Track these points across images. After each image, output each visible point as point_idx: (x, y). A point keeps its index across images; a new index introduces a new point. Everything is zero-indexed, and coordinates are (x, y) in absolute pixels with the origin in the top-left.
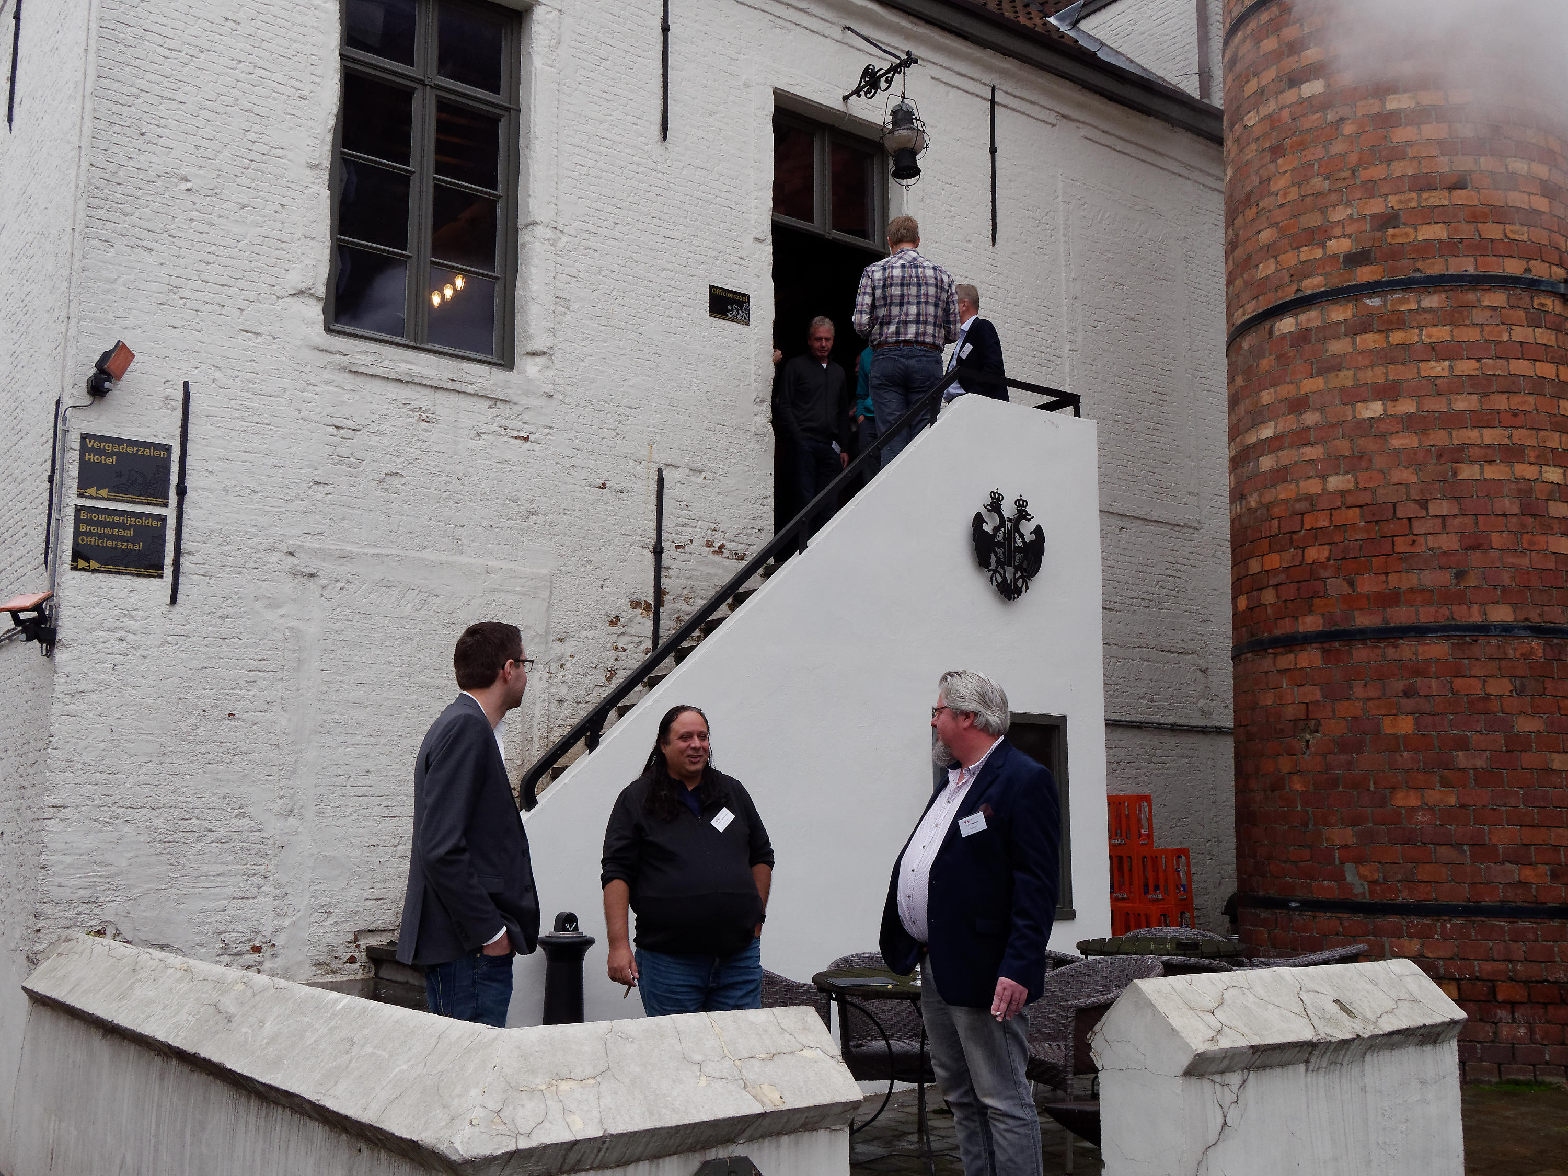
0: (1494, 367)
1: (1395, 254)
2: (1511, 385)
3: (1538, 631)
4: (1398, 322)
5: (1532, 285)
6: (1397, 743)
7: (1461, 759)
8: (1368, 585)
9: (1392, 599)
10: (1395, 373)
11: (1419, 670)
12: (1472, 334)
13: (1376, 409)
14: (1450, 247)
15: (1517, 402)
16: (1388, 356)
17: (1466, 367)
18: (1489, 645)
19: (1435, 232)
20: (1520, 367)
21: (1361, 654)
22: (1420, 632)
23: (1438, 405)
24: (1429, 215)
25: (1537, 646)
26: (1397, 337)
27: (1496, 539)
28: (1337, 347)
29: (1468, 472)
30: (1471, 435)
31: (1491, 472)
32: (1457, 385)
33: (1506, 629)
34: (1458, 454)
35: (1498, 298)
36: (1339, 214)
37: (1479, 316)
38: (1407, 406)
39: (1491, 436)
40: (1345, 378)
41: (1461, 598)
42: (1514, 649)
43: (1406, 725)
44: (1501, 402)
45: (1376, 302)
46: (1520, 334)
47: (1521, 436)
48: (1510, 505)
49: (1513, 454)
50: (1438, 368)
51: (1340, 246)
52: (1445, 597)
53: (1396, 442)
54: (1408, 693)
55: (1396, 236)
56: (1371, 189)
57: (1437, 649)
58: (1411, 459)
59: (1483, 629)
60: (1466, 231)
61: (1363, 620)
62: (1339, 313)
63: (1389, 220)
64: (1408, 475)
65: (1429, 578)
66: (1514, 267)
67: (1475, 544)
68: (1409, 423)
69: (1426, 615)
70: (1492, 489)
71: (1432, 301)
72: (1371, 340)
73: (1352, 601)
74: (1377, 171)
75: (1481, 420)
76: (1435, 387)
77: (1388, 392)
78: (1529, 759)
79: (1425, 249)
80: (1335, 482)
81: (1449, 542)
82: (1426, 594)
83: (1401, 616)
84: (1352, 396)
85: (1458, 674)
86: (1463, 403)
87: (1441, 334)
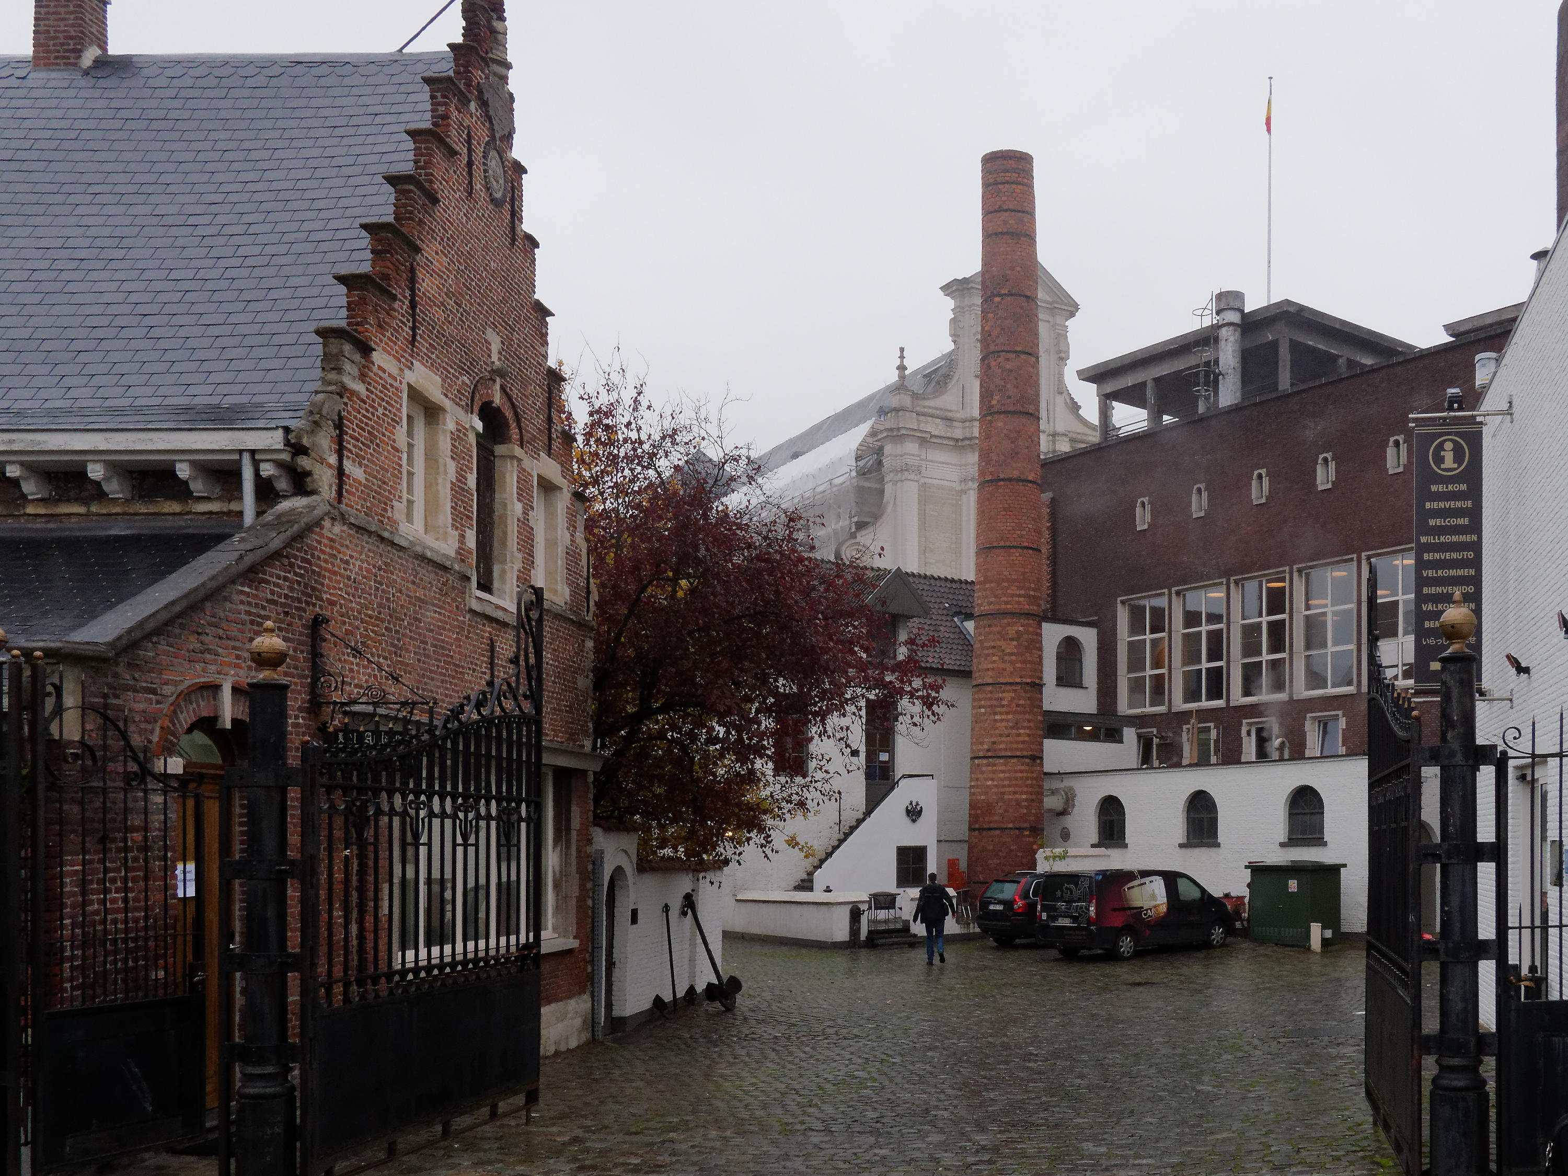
0: (1012, 775)
1: (995, 750)
3: (1017, 829)
6: (989, 851)
7: (1000, 854)
8: (986, 819)
10: (994, 775)
11: (993, 837)
15: (1016, 782)
17: (1007, 775)
18: (1007, 831)
19: (1002, 746)
22: (995, 829)
23: (1001, 782)
24: (1001, 742)
25: (1017, 832)
26: (995, 768)
27: (1010, 810)
28: (984, 769)
29: (1006, 796)
30: (1007, 789)
31: (1010, 797)
32: (1005, 779)
33: (1011, 828)
34: (1003, 793)
35: (1014, 760)
36: (983, 741)
37: (1010, 764)
38: (995, 782)
39: (1011, 789)
40: (983, 775)
41: (1003, 822)
42: (1012, 832)
43: (991, 847)
45: (989, 760)
46: (1019, 768)
47: (1017, 789)
48: (1013, 803)
49: (1015, 793)
50: (1002, 775)
51: (986, 747)
52: (1000, 822)
53: (993, 790)
54: (992, 840)
55: (996, 747)
56: (991, 736)
57: (998, 832)
58: (996, 793)
59: (1007, 828)
60: (1009, 746)
61: (985, 826)
62: (985, 761)
63: (994, 743)
64: (995, 797)
65: (996, 818)
66: (1018, 754)
67: (1006, 811)
68: (996, 786)
69: (997, 825)
70: (1010, 800)
71: (1001, 760)
72: (987, 768)
74: (992, 732)
75: (1009, 786)
76: (1001, 779)
77: (992, 779)
78: (1013, 854)
79: (1001, 750)
80: (983, 796)
81: (1001, 811)
82: (997, 821)
83: (992, 825)
84: (986, 779)
85: (1001, 837)
86: (1006, 783)
87: (1003, 768)
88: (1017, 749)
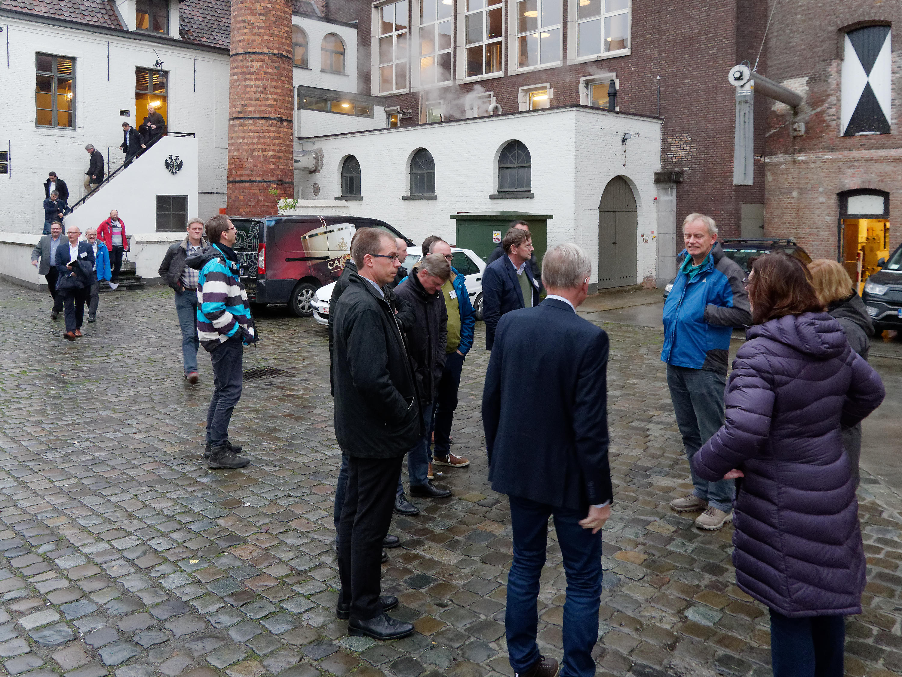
0: (261, 134)
1: (245, 112)
2: (264, 138)
3: (265, 182)
4: (245, 125)
5: (270, 119)
6: (241, 201)
7: (250, 204)
8: (238, 173)
9: (241, 175)
10: (245, 135)
11: (244, 188)
12: (257, 128)
13: (241, 141)
14: (255, 112)
15: (264, 141)
16: (244, 131)
17: (256, 134)
18: (256, 184)
19: (252, 109)
20: (266, 134)
21: (237, 185)
22: (245, 181)
23: (251, 141)
24: (251, 105)
25: (265, 184)
26: (245, 128)
27: (259, 165)
28: (236, 128)
29: (255, 153)
30: (256, 147)
31: (259, 153)
32: (254, 138)
33: (259, 181)
34: (253, 150)
35: (263, 121)
36: (238, 103)
37: (258, 125)
38: (246, 141)
39: (259, 147)
40: (237, 134)
41: (252, 176)
42: (260, 185)
43: (242, 198)
44: (262, 141)
45: (242, 121)
46: (266, 128)
47: (265, 147)
48: (262, 159)
49: (263, 150)
50: (251, 134)
51: (238, 109)
52: (250, 175)
53: (244, 147)
54: (243, 192)
55: (246, 109)
56: (242, 99)
57: (248, 184)
58: (246, 151)
59: (255, 181)
60: (258, 109)
61: (238, 179)
62: (239, 122)
63: (245, 106)
64: (244, 153)
65: (247, 172)
66: (266, 116)
67: (255, 166)
68: (246, 144)
69: (246, 178)
70: (259, 156)
71: (251, 121)
72: (241, 128)
73: (236, 175)
74: (243, 96)
75: (258, 144)
76: (250, 138)
77: (243, 138)
78: (261, 204)
79: (250, 112)
80: (236, 154)
81: (251, 166)
82: (246, 175)
83: (243, 178)
84: (238, 138)
85: (251, 189)
86: (255, 141)
87: (252, 128)
88: (266, 112)
